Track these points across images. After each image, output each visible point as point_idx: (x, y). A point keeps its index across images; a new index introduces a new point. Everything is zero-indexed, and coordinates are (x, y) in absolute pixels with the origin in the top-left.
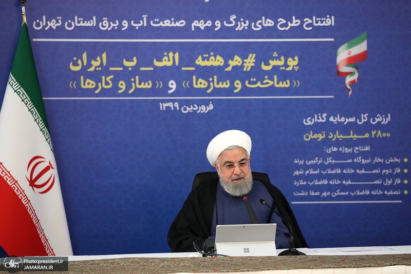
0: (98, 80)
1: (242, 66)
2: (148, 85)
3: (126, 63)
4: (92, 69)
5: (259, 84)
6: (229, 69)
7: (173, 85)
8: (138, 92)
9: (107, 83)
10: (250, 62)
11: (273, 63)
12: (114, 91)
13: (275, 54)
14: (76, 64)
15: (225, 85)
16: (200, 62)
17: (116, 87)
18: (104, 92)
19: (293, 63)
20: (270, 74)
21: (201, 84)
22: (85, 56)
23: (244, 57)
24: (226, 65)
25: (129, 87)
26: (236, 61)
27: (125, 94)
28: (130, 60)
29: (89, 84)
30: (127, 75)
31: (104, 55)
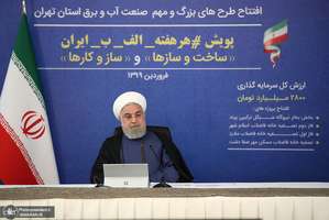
0: (82, 55)
1: (191, 45)
2: (119, 59)
3: (103, 43)
4: (77, 47)
5: (203, 59)
6: (180, 47)
7: (138, 59)
8: (112, 64)
9: (89, 58)
10: (196, 42)
11: (214, 43)
12: (94, 63)
13: (216, 36)
14: (65, 43)
15: (178, 59)
16: (158, 42)
17: (95, 61)
18: (86, 64)
19: (229, 43)
20: (212, 51)
21: (159, 58)
22: (72, 37)
23: (192, 38)
24: (179, 44)
25: (105, 60)
26: (186, 41)
27: (102, 65)
28: (106, 40)
29: (75, 58)
30: (103, 52)
31: (87, 37)
